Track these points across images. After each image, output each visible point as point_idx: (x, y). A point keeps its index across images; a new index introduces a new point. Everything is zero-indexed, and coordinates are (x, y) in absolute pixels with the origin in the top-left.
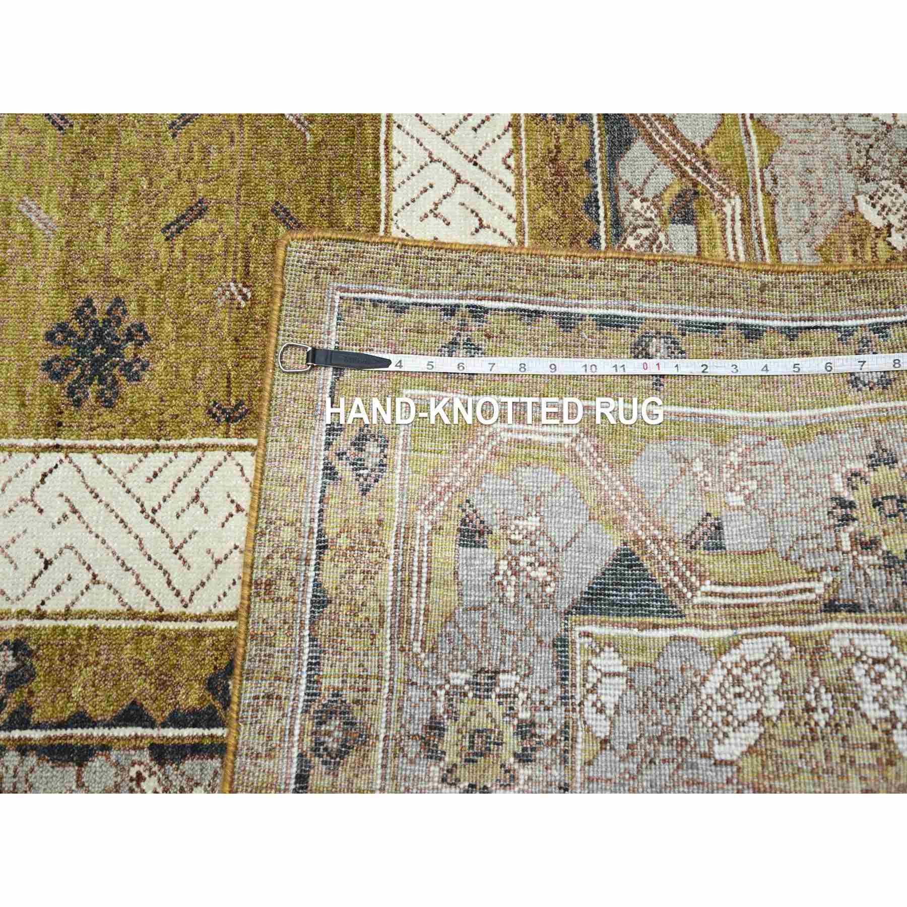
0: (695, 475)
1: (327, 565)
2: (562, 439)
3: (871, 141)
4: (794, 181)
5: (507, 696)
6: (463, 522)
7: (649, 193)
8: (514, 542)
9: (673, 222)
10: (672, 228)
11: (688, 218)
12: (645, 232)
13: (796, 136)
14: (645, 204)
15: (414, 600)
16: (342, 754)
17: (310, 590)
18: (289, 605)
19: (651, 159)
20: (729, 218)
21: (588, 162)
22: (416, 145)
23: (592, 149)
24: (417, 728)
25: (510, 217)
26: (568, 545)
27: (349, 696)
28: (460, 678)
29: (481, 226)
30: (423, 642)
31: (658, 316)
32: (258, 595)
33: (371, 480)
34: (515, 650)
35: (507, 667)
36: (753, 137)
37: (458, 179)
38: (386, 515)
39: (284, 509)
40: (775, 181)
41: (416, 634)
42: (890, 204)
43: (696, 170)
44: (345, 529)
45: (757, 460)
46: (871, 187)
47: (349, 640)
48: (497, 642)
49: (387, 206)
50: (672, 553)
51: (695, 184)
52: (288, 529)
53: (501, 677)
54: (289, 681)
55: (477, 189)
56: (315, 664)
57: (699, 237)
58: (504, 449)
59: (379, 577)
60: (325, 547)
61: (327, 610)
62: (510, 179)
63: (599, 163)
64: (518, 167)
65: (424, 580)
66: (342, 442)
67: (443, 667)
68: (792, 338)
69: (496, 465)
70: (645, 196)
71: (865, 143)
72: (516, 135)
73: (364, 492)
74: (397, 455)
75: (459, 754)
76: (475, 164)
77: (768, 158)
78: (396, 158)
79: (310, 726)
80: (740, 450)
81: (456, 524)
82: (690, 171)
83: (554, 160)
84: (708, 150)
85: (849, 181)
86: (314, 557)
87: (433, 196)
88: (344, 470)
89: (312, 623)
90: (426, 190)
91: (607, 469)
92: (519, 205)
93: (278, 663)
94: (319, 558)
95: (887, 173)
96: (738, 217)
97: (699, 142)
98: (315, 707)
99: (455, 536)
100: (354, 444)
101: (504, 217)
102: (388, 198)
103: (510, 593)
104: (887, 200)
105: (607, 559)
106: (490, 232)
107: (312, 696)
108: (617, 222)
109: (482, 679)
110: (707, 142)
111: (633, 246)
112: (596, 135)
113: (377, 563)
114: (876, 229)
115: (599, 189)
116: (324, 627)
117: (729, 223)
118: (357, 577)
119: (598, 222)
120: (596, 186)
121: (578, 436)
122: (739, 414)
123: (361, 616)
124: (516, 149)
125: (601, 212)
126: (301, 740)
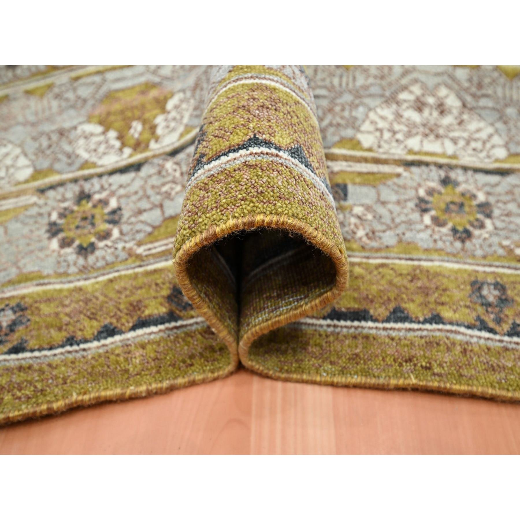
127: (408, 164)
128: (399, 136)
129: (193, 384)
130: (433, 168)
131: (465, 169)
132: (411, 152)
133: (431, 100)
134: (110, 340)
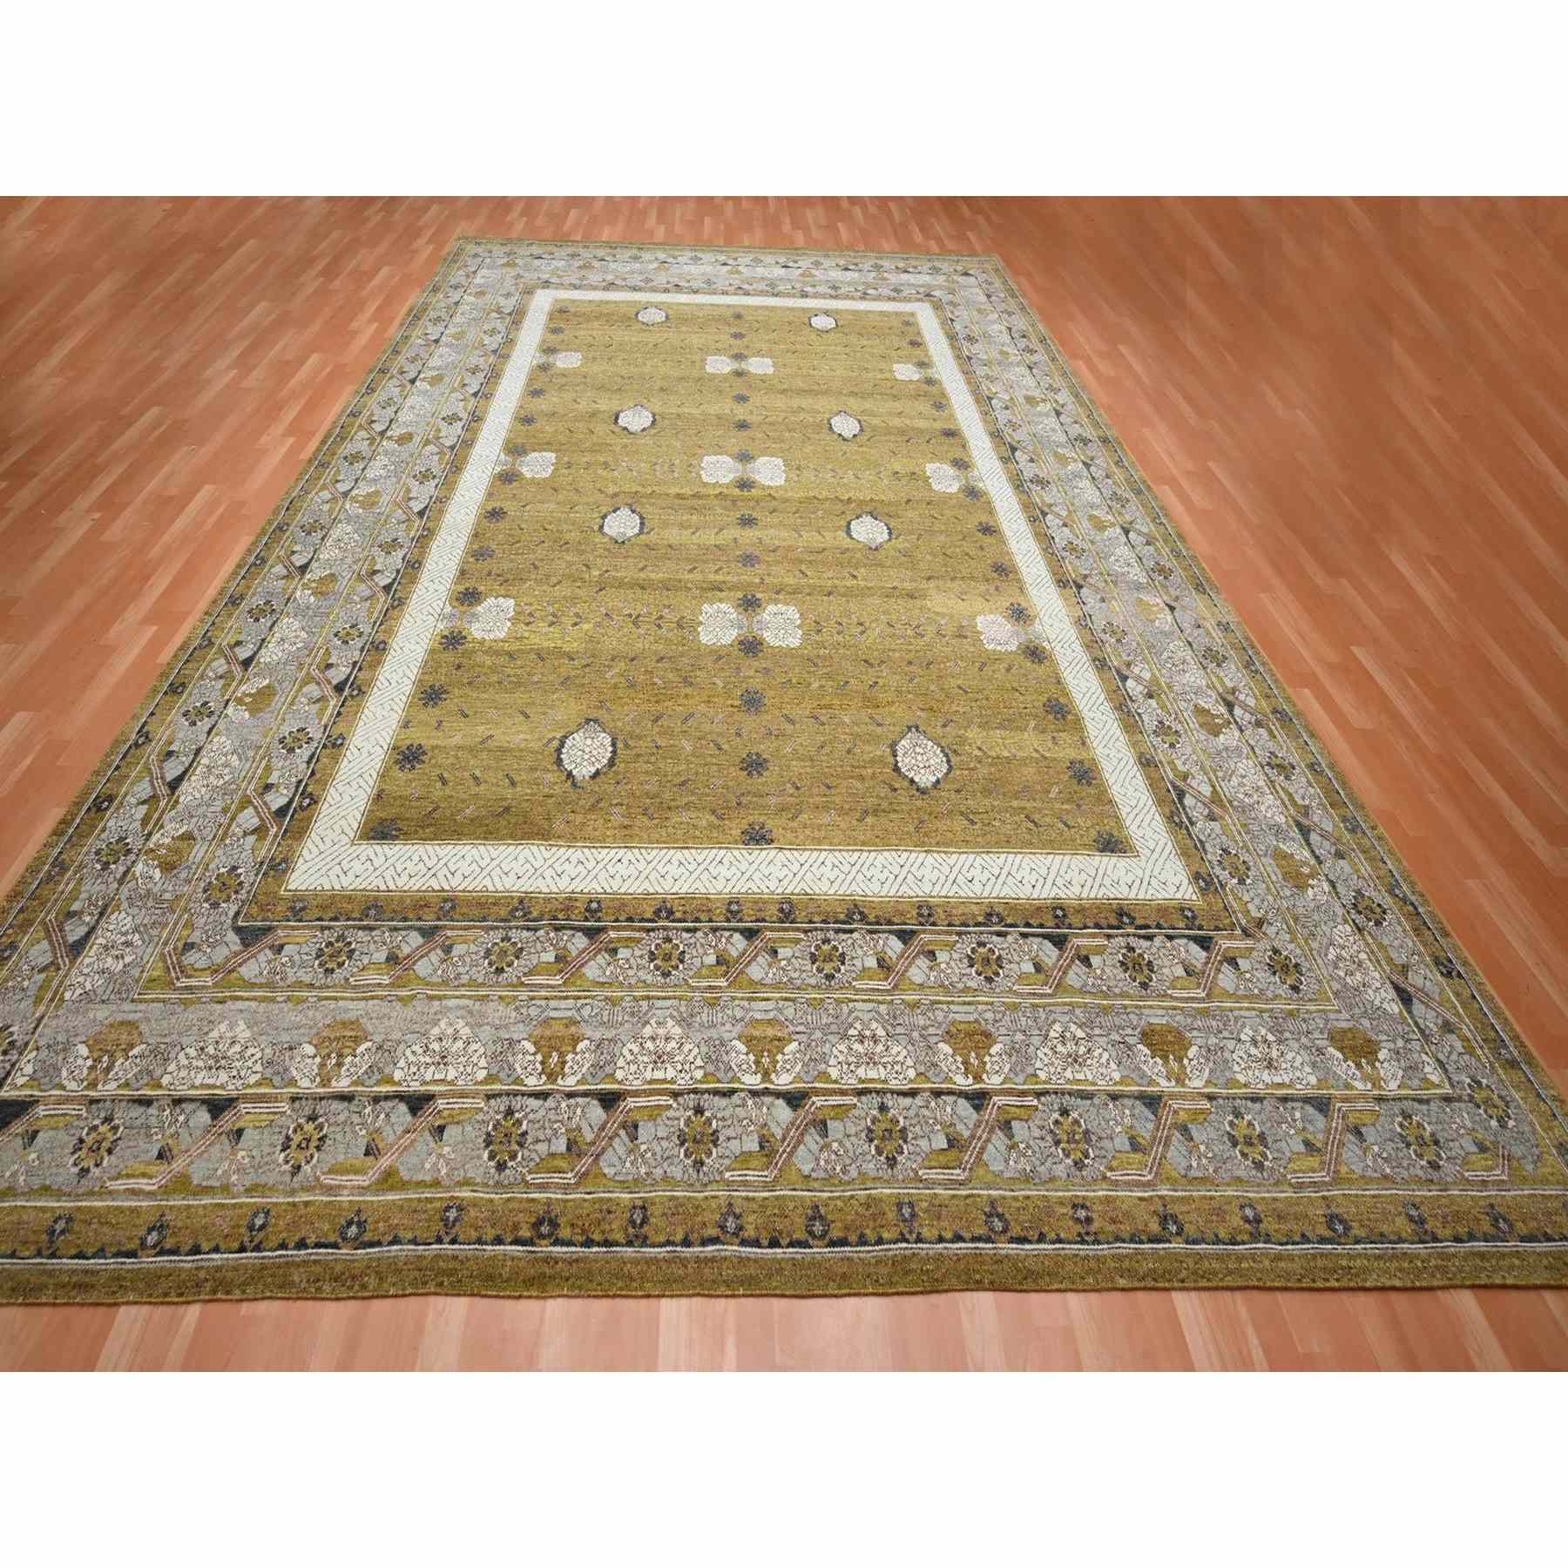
3: (392, 1053)
7: (402, 944)
9: (389, 954)
10: (387, 952)
11: (388, 959)
12: (389, 940)
13: (404, 1015)
14: (399, 942)
19: (415, 946)
20: (382, 977)
21: (421, 919)
23: (425, 921)
29: (411, 877)
36: (410, 993)
37: (429, 869)
40: (390, 1001)
43: (405, 965)
46: (374, 1049)
51: (399, 964)
57: (380, 963)
63: (420, 923)
70: (402, 942)
72: (438, 891)
76: (433, 875)
77: (400, 999)
82: (405, 962)
83: (425, 905)
84: (411, 971)
85: (378, 1039)
87: (426, 860)
90: (429, 857)
95: (377, 1059)
96: (381, 982)
97: (415, 967)
104: (366, 1057)
106: (408, 880)
108: (396, 929)
110: (414, 971)
111: (385, 935)
112: (430, 923)
115: (410, 923)
117: (380, 977)
119: (398, 922)
124: (433, 891)
125: (401, 923)
127: (860, 1093)
128: (852, 1067)
129: (530, 1297)
130: (874, 1095)
131: (893, 1092)
132: (861, 1081)
133: (868, 1033)
134: (498, 1247)
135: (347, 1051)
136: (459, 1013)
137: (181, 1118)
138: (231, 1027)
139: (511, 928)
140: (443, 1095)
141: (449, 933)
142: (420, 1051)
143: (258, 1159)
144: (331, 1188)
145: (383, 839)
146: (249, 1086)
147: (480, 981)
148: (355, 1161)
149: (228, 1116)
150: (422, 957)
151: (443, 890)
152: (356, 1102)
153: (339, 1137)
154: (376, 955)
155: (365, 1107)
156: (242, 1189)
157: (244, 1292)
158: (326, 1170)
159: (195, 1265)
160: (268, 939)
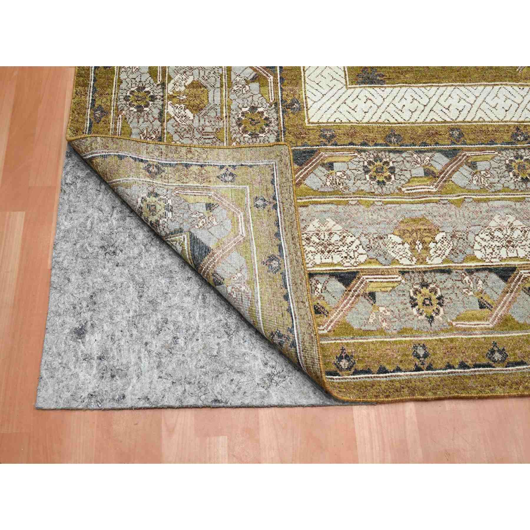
0: (236, 274)
1: (197, 167)
2: (241, 232)
3: (466, 240)
4: (446, 210)
5: (165, 215)
6: (213, 204)
7: (432, 162)
8: (209, 217)
9: (424, 170)
10: (422, 169)
11: (426, 174)
12: (419, 160)
13: (461, 213)
14: (428, 161)
15: (190, 191)
16: (148, 171)
17: (190, 163)
18: (185, 157)
19: (444, 164)
20: (429, 187)
21: (438, 143)
22: (433, 94)
23: (443, 145)
24: (156, 190)
25: (416, 120)
26: (210, 232)
27: (163, 174)
28: (170, 202)
29: (412, 112)
30: (178, 194)
31: (286, 265)
32: (187, 149)
33: (221, 179)
34: (178, 217)
35: (174, 215)
36: (458, 198)
37: (425, 106)
38: (212, 183)
39: (211, 155)
40: (444, 204)
41: (181, 192)
42: (444, 244)
43: (443, 178)
44: (207, 172)
45: (243, 297)
46: (449, 238)
47: (177, 174)
48: (180, 212)
49: (413, 86)
50: (210, 267)
51: (438, 177)
52: (205, 156)
53: (171, 213)
54: (166, 158)
55: (423, 111)
56: (170, 165)
57: (421, 177)
58: (235, 216)
59: (195, 182)
60: (201, 167)
61: (185, 168)
62: (428, 120)
63: (439, 147)
64: (432, 123)
65: (195, 194)
66: (231, 170)
67: (172, 198)
68: (288, 310)
69: (230, 213)
70: (431, 161)
71: (464, 237)
72: (442, 122)
73: (218, 177)
74: (229, 185)
75: (149, 202)
76: (431, 110)
77: (452, 202)
78: (428, 88)
79: (155, 164)
80: (246, 290)
81: (212, 202)
82: (442, 176)
83: (436, 133)
84: (450, 182)
86: (199, 164)
87: (419, 99)
88: (223, 171)
89: (181, 164)
90: (420, 97)
91: (234, 245)
92: (420, 123)
93: (170, 155)
94: (199, 165)
95: (455, 244)
96: (430, 190)
97: (453, 179)
98: (160, 166)
99: (208, 202)
100: (231, 173)
101: (416, 119)
102: (416, 86)
103: (194, 216)
104: (445, 243)
105: (207, 244)
106: (411, 114)
107: (162, 165)
108: (421, 152)
109: (170, 208)
110: (453, 182)
111: (414, 156)
112: (447, 146)
113: (199, 181)
114: (434, 238)
115: (430, 147)
116: (180, 167)
117: (427, 187)
118: (194, 176)
119: (420, 146)
120: (431, 145)
121: (243, 236)
122: (258, 290)
123: (184, 177)
124: (437, 122)
125: (423, 147)
126: (151, 161)
135: (427, 239)
136: (506, 211)
137: (319, 286)
138: (323, 222)
139: (518, 149)
140: (522, 267)
141: (468, 154)
142: (488, 238)
143: (397, 312)
144: (465, 330)
145: (372, 83)
146: (361, 264)
147: (512, 187)
148: (475, 312)
149: (355, 284)
150: (454, 171)
151: (445, 122)
152: (454, 273)
153: (453, 296)
154: (414, 172)
155: (464, 278)
156: (395, 332)
157: (435, 394)
158: (454, 318)
159: (388, 379)
160: (316, 159)
